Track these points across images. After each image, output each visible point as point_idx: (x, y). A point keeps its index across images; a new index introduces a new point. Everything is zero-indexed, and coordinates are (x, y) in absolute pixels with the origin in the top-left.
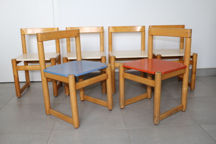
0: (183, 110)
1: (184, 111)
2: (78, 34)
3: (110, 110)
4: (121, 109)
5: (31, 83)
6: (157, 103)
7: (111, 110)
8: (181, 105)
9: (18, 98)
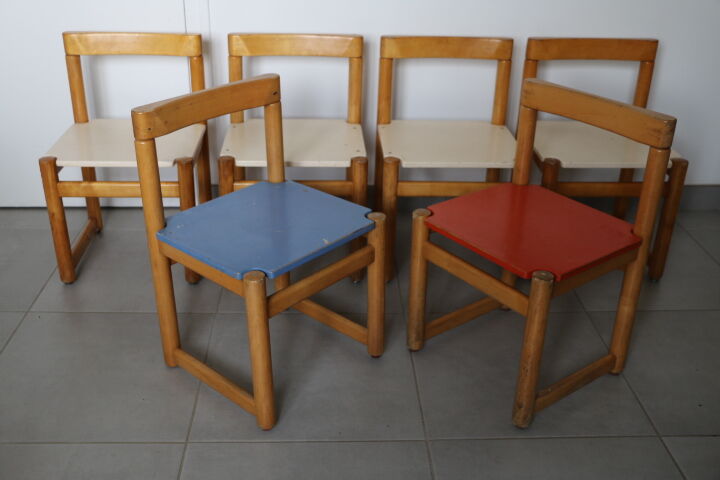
0: (614, 371)
1: (617, 374)
2: (275, 94)
3: (373, 357)
4: (411, 351)
5: (104, 214)
6: (529, 367)
7: (378, 357)
8: (609, 357)
9: (66, 284)
